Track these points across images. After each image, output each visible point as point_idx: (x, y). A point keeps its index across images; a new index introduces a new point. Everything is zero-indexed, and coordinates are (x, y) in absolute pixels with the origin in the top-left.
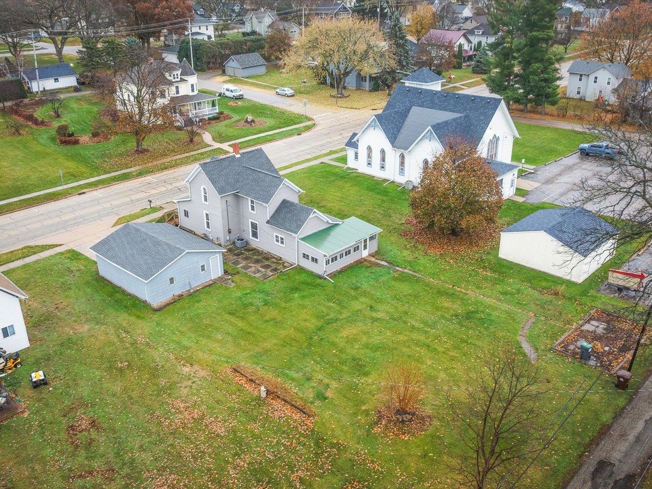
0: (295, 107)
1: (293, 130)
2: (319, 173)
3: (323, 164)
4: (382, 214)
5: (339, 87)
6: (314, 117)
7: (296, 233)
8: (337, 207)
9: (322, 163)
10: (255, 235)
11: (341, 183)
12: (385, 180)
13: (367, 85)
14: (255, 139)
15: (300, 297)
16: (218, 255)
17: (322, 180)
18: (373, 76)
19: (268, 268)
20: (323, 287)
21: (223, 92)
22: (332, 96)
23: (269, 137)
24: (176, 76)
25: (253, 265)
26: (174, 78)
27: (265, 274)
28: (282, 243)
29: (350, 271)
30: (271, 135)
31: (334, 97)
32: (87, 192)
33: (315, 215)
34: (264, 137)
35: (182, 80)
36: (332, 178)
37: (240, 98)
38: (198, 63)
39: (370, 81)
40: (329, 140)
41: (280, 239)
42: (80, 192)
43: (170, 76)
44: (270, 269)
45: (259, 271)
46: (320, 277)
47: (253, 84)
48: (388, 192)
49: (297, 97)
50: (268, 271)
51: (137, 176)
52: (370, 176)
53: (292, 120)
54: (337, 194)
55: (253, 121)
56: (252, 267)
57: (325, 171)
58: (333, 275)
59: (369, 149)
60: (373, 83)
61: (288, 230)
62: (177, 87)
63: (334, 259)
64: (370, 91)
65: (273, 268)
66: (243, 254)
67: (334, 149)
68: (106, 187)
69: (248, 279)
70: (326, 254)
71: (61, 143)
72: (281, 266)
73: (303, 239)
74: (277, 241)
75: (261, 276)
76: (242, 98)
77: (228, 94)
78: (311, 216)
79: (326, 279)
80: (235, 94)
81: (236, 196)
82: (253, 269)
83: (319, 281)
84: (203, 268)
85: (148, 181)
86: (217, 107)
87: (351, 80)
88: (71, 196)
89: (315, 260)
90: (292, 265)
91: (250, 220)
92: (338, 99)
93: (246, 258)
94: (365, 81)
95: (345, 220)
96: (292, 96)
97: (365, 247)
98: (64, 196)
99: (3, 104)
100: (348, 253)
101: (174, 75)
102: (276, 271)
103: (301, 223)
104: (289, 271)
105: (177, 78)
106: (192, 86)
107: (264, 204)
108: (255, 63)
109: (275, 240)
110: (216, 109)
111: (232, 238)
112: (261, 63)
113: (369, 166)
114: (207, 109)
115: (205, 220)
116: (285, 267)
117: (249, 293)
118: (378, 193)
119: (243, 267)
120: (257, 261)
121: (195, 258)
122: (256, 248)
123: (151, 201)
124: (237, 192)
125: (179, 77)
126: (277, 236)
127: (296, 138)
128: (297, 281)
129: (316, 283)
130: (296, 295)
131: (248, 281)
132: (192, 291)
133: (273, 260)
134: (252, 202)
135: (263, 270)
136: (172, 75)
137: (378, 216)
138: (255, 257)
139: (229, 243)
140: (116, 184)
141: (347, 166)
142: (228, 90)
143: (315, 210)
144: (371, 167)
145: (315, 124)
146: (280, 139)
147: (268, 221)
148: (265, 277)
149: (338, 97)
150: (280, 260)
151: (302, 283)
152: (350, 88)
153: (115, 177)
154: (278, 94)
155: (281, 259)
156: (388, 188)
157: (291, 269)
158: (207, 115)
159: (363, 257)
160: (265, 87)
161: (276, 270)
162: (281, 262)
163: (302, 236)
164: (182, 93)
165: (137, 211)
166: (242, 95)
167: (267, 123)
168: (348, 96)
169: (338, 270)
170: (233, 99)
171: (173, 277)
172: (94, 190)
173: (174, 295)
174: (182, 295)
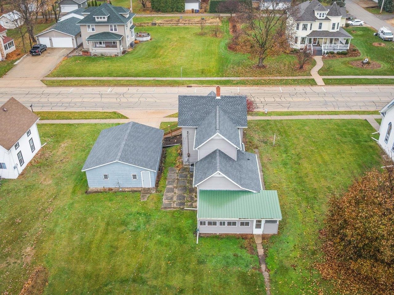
7: (195, 184)
9: (366, 120)
12: (390, 162)
14: (350, 79)
19: (180, 200)
21: (379, 33)
24: (322, 15)
25: (176, 191)
26: (320, 16)
32: (193, 86)
35: (327, 19)
42: (189, 85)
43: (318, 14)
50: (176, 202)
55: (368, 63)
56: (173, 192)
58: (206, 237)
62: (321, 24)
65: (183, 202)
66: (186, 177)
72: (189, 204)
73: (202, 192)
77: (381, 35)
79: (196, 236)
80: (385, 37)
82: (171, 194)
83: (190, 235)
84: (135, 177)
86: (349, 45)
88: (182, 86)
90: (196, 207)
99: (231, 15)
101: (320, 14)
102: (181, 205)
104: (186, 211)
105: (323, 16)
106: (334, 24)
107: (194, 148)
110: (347, 46)
111: (191, 161)
114: (339, 45)
116: (190, 206)
121: (127, 168)
124: (196, 128)
125: (325, 16)
129: (186, 235)
130: (159, 237)
131: (155, 203)
133: (193, 194)
135: (175, 199)
138: (187, 185)
142: (382, 32)
148: (167, 207)
151: (179, 228)
157: (191, 210)
158: (337, 49)
162: (195, 199)
163: (203, 189)
164: (323, 29)
166: (391, 39)
167: (380, 67)
169: (216, 234)
170: (383, 39)
171: (107, 174)
172: (199, 86)
173: (104, 187)
174: (112, 190)
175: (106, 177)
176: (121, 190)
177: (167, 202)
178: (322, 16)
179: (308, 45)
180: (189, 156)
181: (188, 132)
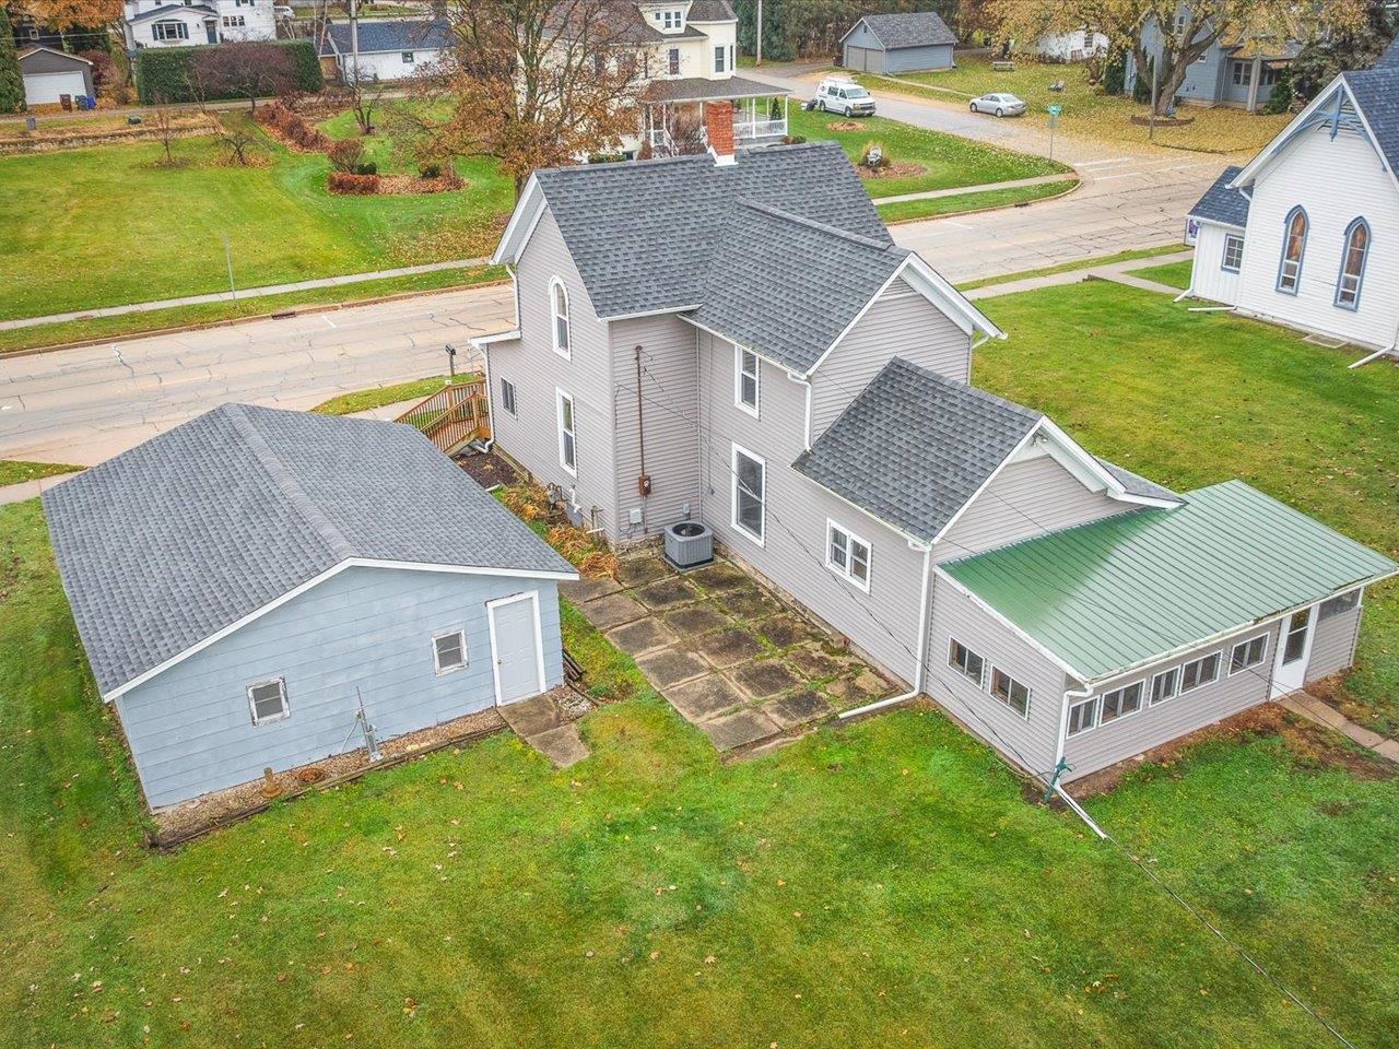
0: (1024, 140)
1: (1002, 191)
2: (1075, 306)
3: (1094, 283)
4: (1356, 485)
5: (1162, 91)
6: (1077, 165)
7: (927, 533)
8: (1144, 436)
9: (1091, 278)
10: (750, 514)
11: (1163, 345)
12: (1353, 350)
13: (1251, 93)
15: (895, 910)
16: (535, 594)
17: (1085, 329)
18: (1274, 66)
19: (774, 688)
20: (1039, 858)
21: (819, 99)
22: (1136, 120)
23: (922, 205)
24: (673, 20)
25: (706, 660)
26: (668, 25)
27: (750, 721)
28: (859, 570)
29: (1200, 773)
30: (931, 200)
31: (1144, 122)
32: (299, 313)
33: (1043, 448)
34: (909, 203)
35: (691, 33)
36: (1127, 328)
37: (865, 114)
38: (774, 38)
39: (1261, 83)
40: (1122, 223)
41: (849, 552)
42: (280, 312)
43: (658, 16)
44: (781, 695)
45: (724, 698)
46: (1032, 792)
47: (910, 90)
48: (1371, 395)
49: (1029, 119)
50: (766, 708)
51: (477, 279)
52: (1286, 328)
53: (1006, 169)
54: (1144, 384)
55: (883, 163)
56: (696, 668)
57: (1101, 305)
58: (1106, 790)
59: (1298, 221)
60: (1270, 88)
61: (888, 512)
62: (674, 54)
63: (1122, 701)
64: (1259, 113)
65: (796, 691)
66: (683, 593)
67: (1135, 248)
68: (366, 304)
69: (658, 732)
70: (1076, 675)
71: (331, 189)
72: (838, 688)
73: (961, 569)
74: (838, 557)
75: (720, 729)
76: (870, 115)
77: (833, 103)
78: (1021, 452)
79: (1058, 805)
80: (850, 103)
81: (687, 332)
82: (698, 683)
83: (1020, 814)
84: (449, 650)
85: (494, 297)
86: (785, 120)
87: (1202, 76)
88: (250, 321)
89: (1011, 692)
90: (892, 689)
91: (736, 447)
92: (1155, 129)
93: (692, 621)
94: (1247, 80)
95: (1192, 495)
96: (1017, 116)
97: (1294, 648)
98: (228, 318)
99: (252, 102)
100: (1201, 670)
101: (668, 16)
102: (806, 711)
103: (959, 485)
104: (867, 723)
105: (678, 24)
106: (720, 51)
107: (791, 372)
108: (925, 39)
109: (828, 554)
110: (781, 126)
111: (655, 519)
112: (943, 40)
113: (1287, 289)
114: (754, 123)
115: (561, 428)
116: (855, 694)
117: (633, 825)
118: (1326, 397)
119: (658, 667)
120: (735, 643)
121: (406, 601)
122: (752, 574)
123: (453, 352)
124: (690, 313)
125: (684, 23)
126: (838, 537)
127: (1011, 214)
128: (900, 791)
129: (1002, 823)
130: (876, 892)
131: (657, 746)
132: (376, 757)
133: (810, 644)
134: (749, 362)
135: (746, 695)
136: (663, 16)
137: (1339, 490)
138: (732, 620)
139: (639, 537)
140: (401, 298)
141: (1186, 293)
142: (833, 92)
143: (1045, 422)
144: (1295, 295)
145: (1077, 182)
146: (958, 213)
147: (805, 457)
148: (745, 739)
149: (1157, 123)
150: (844, 652)
151: (924, 809)
152: (1193, 102)
153: (410, 278)
154: (977, 111)
155: (845, 647)
156: (1372, 382)
157: (882, 711)
158: (750, 141)
159: (1275, 695)
160: (942, 97)
161: (806, 703)
162: (843, 661)
163: (956, 554)
164: (688, 71)
165: (410, 381)
166: (871, 107)
167: (926, 170)
168: (1188, 122)
169: (1130, 760)
170: (844, 115)
171: (274, 680)
172: (329, 309)
173: (268, 772)
174: (319, 775)
175: (268, 699)
176: (379, 757)
177: (722, 720)
178: (673, 24)
179: (652, 137)
180: (646, 492)
181: (639, 348)
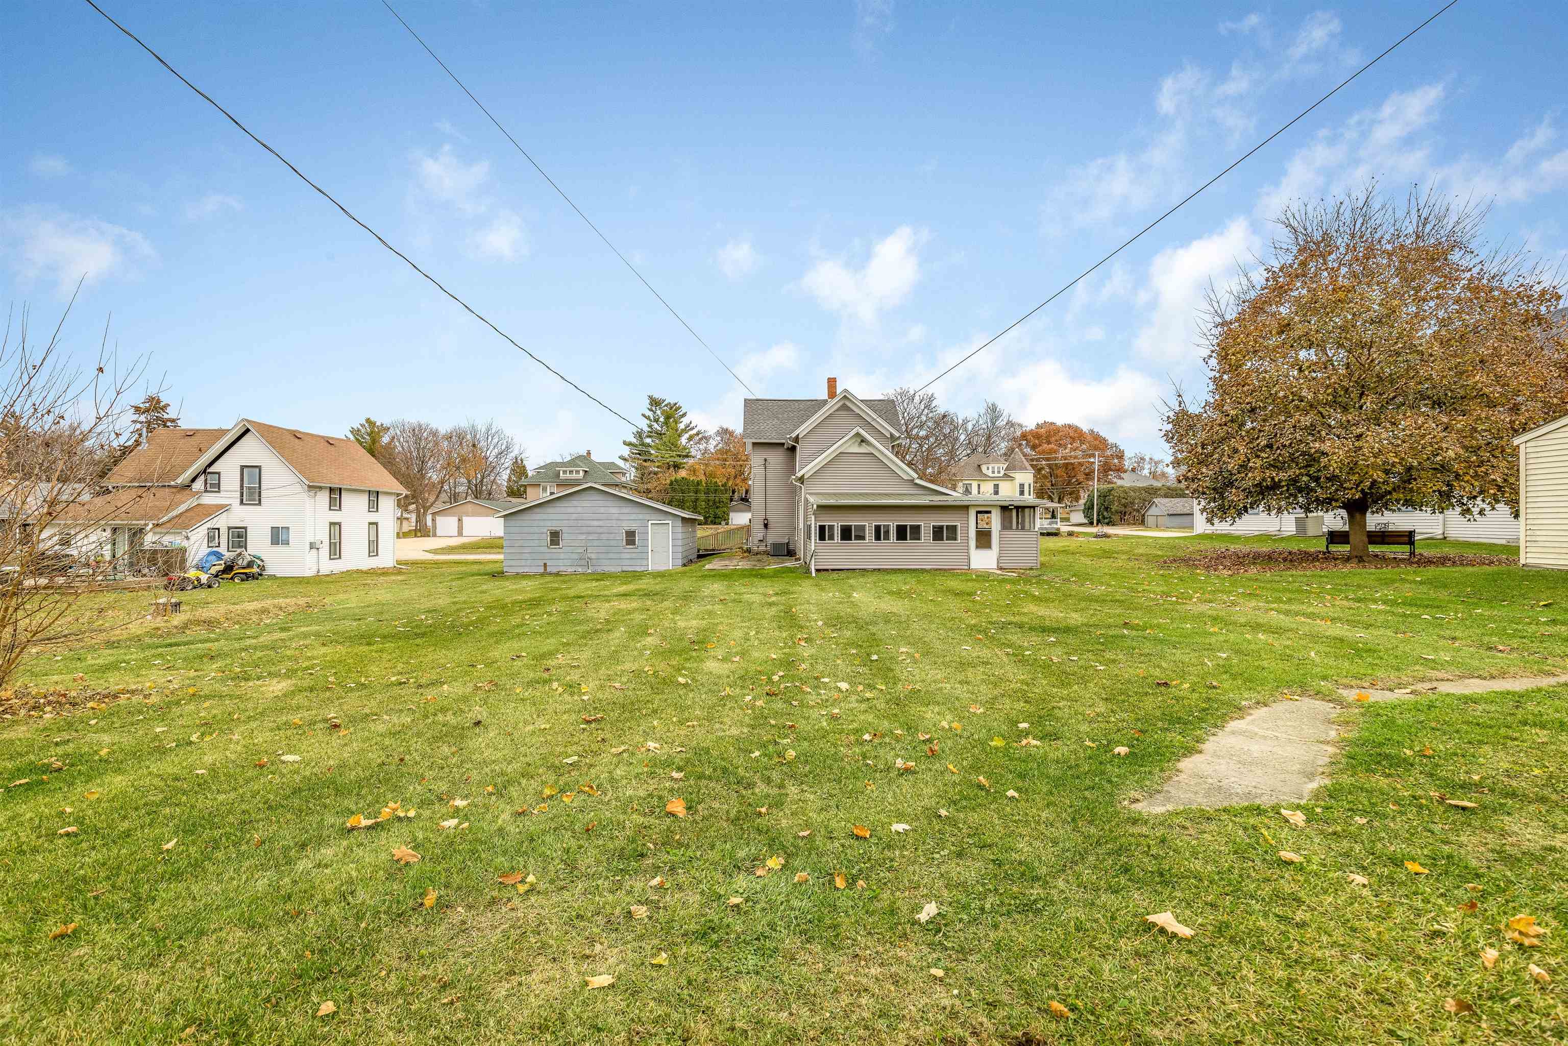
16: (670, 522)
24: (996, 471)
26: (993, 472)
43: (988, 469)
84: (630, 538)
97: (983, 540)
100: (909, 533)
101: (993, 469)
105: (999, 472)
111: (771, 540)
121: (614, 510)
125: (1002, 472)
139: (762, 548)
159: (972, 566)
171: (558, 530)
175: (555, 537)
180: (766, 526)
181: (766, 460)
